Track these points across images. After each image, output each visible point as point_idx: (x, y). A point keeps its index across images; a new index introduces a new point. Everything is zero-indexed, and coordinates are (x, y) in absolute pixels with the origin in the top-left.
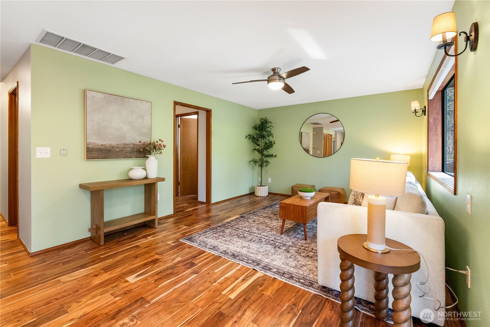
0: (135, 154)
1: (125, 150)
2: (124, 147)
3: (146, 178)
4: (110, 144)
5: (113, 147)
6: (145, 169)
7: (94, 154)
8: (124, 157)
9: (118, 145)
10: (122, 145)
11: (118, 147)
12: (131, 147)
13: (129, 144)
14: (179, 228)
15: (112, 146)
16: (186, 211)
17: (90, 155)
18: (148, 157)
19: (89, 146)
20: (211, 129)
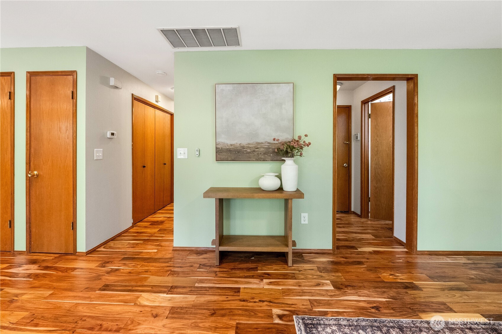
0: (270, 156)
1: (258, 151)
2: (256, 147)
3: (280, 189)
4: (240, 144)
5: (243, 147)
6: (279, 177)
7: (223, 155)
8: (256, 159)
9: (249, 144)
10: (254, 144)
11: (249, 147)
12: (265, 147)
13: (262, 143)
14: (318, 285)
15: (243, 145)
16: (359, 250)
17: (219, 156)
18: (284, 161)
19: (219, 146)
20: (416, 112)
